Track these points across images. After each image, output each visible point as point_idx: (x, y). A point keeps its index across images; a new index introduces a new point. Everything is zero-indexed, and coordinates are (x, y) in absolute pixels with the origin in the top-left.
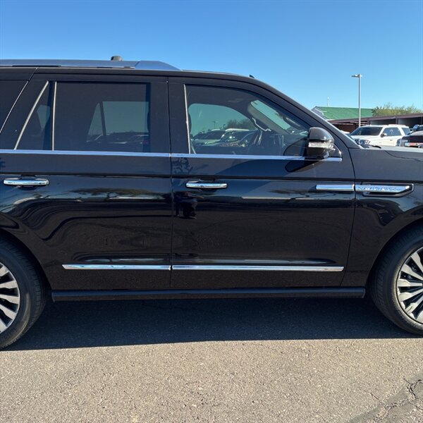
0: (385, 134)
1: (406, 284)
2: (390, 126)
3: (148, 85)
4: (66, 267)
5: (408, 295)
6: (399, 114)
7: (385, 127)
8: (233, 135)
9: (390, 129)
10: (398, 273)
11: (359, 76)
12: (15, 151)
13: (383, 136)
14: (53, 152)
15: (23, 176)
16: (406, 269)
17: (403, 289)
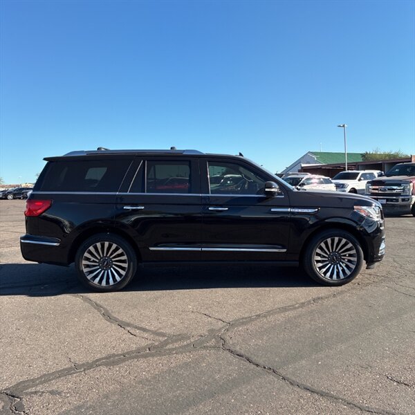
0: (362, 178)
1: (319, 258)
2: (367, 171)
3: (190, 161)
4: (151, 249)
5: (320, 265)
6: (387, 158)
7: (361, 172)
8: (230, 181)
9: (366, 174)
10: (314, 253)
11: (344, 126)
12: (128, 193)
13: (360, 180)
14: (146, 194)
15: (132, 205)
16: (318, 251)
17: (318, 262)
